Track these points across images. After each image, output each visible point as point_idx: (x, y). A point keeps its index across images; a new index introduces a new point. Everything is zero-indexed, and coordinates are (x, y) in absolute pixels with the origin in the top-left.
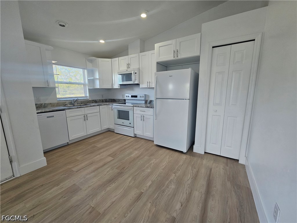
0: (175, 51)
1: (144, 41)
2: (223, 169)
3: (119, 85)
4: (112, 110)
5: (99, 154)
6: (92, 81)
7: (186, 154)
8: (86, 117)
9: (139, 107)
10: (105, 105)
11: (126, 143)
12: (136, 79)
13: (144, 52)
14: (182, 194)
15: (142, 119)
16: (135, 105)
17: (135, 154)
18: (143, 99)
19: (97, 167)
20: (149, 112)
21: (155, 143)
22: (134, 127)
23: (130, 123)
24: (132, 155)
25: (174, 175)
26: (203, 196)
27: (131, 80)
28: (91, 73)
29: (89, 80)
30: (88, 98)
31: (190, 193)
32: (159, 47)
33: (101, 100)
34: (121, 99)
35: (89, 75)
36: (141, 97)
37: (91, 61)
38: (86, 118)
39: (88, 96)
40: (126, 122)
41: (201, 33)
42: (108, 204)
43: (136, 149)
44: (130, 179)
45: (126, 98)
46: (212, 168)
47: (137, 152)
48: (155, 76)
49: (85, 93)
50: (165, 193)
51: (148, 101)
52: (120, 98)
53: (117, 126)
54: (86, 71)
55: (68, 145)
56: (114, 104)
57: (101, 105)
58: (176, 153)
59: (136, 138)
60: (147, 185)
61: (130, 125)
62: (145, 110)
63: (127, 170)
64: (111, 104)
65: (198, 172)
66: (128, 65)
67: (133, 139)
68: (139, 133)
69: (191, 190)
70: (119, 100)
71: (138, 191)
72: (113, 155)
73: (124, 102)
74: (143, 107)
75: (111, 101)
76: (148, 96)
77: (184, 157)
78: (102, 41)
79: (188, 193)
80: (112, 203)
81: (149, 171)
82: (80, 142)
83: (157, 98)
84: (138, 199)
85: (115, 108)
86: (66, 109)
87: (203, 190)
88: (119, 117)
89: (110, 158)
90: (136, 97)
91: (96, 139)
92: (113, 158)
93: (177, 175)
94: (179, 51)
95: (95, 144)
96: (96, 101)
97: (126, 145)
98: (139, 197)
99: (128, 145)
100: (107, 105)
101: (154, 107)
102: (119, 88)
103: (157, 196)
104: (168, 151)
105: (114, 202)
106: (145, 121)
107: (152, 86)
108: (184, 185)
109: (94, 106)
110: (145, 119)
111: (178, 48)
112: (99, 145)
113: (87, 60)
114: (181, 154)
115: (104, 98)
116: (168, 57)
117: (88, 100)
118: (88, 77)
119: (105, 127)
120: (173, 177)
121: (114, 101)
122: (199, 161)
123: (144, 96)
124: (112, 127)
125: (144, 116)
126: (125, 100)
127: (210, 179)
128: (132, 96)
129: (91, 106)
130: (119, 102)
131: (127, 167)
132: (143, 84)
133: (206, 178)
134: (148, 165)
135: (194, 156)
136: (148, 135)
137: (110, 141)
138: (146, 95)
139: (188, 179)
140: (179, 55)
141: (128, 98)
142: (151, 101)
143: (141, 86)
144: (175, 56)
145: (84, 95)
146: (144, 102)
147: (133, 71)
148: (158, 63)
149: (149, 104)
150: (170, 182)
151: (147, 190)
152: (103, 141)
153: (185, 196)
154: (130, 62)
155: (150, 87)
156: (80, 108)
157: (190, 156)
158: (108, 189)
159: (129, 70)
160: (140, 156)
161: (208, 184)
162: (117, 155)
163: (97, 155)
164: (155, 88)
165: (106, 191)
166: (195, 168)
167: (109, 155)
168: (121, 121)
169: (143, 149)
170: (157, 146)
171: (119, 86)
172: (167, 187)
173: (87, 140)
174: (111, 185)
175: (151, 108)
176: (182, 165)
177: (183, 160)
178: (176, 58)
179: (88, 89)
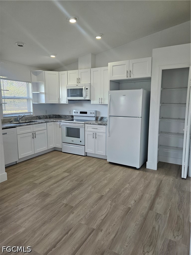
0: (128, 71)
1: (95, 55)
2: (172, 180)
3: (67, 100)
4: (60, 127)
5: (54, 171)
6: (37, 96)
7: (140, 170)
8: (34, 134)
9: (91, 124)
10: (52, 121)
11: (78, 161)
12: (87, 95)
13: (95, 68)
14: (135, 195)
15: (94, 137)
16: (86, 122)
17: (89, 170)
18: (94, 115)
19: (57, 180)
20: (102, 129)
21: (109, 160)
22: (84, 145)
23: (81, 141)
24: (87, 171)
25: (129, 184)
26: (153, 197)
27: (82, 96)
28: (36, 86)
29: (33, 94)
30: (32, 114)
31: (142, 195)
32: (113, 66)
33: (45, 116)
34: (68, 116)
35: (33, 89)
36: (91, 113)
37: (36, 74)
38: (34, 136)
39: (32, 112)
40: (75, 140)
41: (152, 57)
42: (77, 202)
43: (89, 167)
44: (90, 187)
45: (74, 114)
46: (162, 180)
47: (91, 169)
48: (108, 94)
49: (29, 108)
50: (122, 195)
51: (99, 118)
52: (67, 114)
53: (65, 145)
54: (30, 85)
55: (16, 164)
56: (62, 121)
57: (48, 122)
58: (130, 169)
59: (87, 157)
60: (106, 191)
61: (80, 143)
62: (97, 128)
63: (86, 182)
64: (58, 121)
65: (150, 182)
66: (79, 80)
67: (84, 158)
68: (90, 151)
69: (143, 194)
70: (65, 116)
71: (99, 195)
72: (69, 171)
73: (72, 118)
74: (95, 125)
75: (56, 118)
76: (99, 112)
77: (137, 172)
78: (53, 56)
79: (140, 195)
80: (80, 202)
81: (106, 182)
82: (30, 161)
83: (110, 116)
84: (100, 198)
85: (63, 125)
86: (17, 126)
87: (153, 193)
88: (68, 135)
89: (66, 174)
90: (86, 113)
91: (45, 159)
92: (69, 174)
93: (131, 184)
94: (132, 72)
95: (45, 163)
96: (39, 118)
97: (79, 163)
98: (101, 197)
99: (81, 163)
100: (54, 122)
101: (107, 125)
102: (67, 103)
103: (115, 197)
104: (121, 168)
105: (82, 200)
106: (97, 138)
107: (104, 103)
108: (137, 191)
109: (42, 123)
110: (97, 137)
111: (131, 69)
112: (51, 164)
113: (32, 73)
114: (135, 170)
115: (48, 114)
116: (121, 76)
117: (32, 116)
118: (32, 91)
119: (52, 146)
120: (127, 186)
121: (59, 117)
122: (151, 175)
123: (94, 112)
124: (59, 146)
125: (97, 133)
126: (72, 116)
127: (159, 187)
128: (81, 113)
129: (39, 123)
130: (65, 118)
131: (85, 180)
132: (94, 100)
133: (156, 187)
134: (104, 178)
135: (147, 172)
136: (100, 153)
137: (60, 160)
138: (96, 111)
139: (141, 187)
140: (132, 75)
141: (76, 114)
142: (102, 118)
143: (92, 102)
144: (128, 76)
145: (27, 111)
146: (94, 119)
147: (84, 87)
148: (111, 81)
149: (100, 120)
150: (126, 189)
151: (106, 194)
152: (52, 160)
153: (138, 197)
154: (80, 77)
155: (102, 104)
156: (29, 125)
157: (143, 172)
158: (74, 194)
159: (79, 85)
160: (95, 171)
161: (158, 190)
162: (72, 171)
163: (52, 172)
164: (108, 105)
165: (72, 195)
166: (147, 180)
167: (65, 172)
168: (70, 139)
169: (97, 166)
170: (111, 164)
171: (67, 102)
172: (123, 192)
173: (35, 159)
174: (75, 192)
175: (104, 125)
176: (136, 178)
177: (136, 174)
178: (129, 78)
179: (33, 104)
